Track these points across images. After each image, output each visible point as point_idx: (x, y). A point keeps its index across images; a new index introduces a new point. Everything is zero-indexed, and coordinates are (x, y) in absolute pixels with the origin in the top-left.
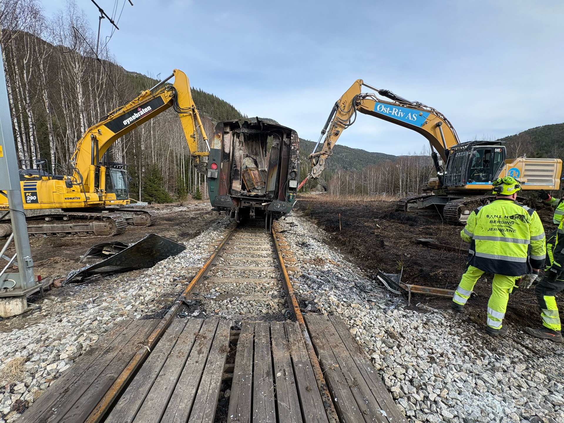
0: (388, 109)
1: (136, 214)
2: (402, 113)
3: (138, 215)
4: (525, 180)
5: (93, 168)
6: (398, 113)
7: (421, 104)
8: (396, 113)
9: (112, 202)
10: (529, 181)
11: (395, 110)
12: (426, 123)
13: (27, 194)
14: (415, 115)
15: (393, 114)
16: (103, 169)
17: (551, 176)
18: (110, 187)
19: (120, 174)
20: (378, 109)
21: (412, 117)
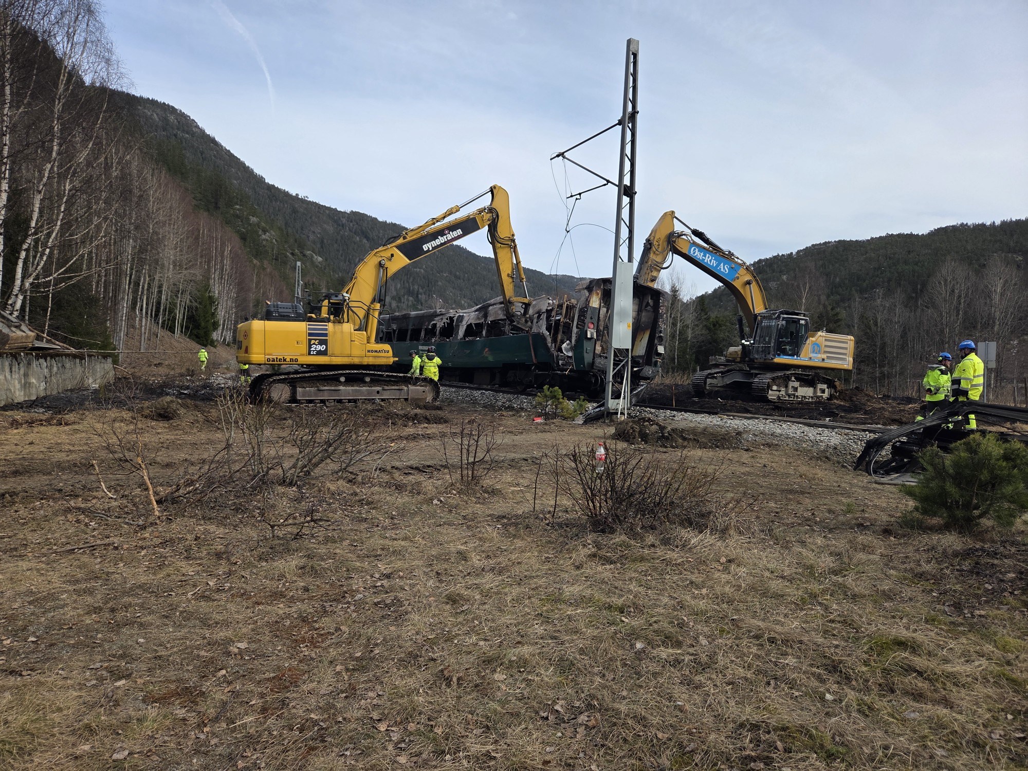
0: (702, 254)
2: (714, 262)
7: (733, 255)
8: (708, 260)
10: (827, 358)
11: (708, 257)
12: (738, 278)
13: (313, 342)
14: (727, 267)
15: (705, 261)
17: (845, 354)
20: (692, 253)
21: (724, 268)
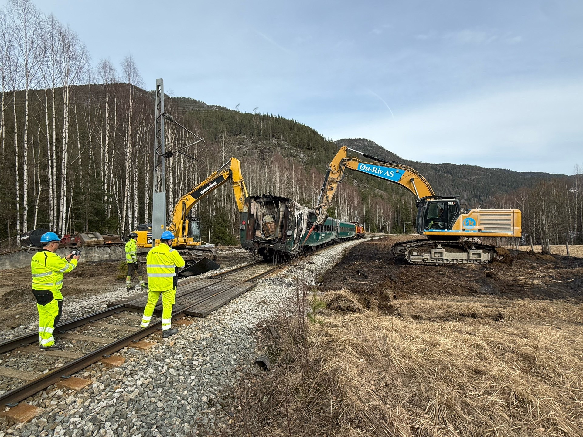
0: (369, 168)
1: (204, 252)
2: (381, 171)
3: (206, 253)
4: (481, 227)
5: (182, 221)
6: (377, 171)
8: (375, 171)
9: (191, 243)
10: (485, 228)
11: (375, 169)
13: (149, 238)
14: (392, 173)
15: (373, 172)
16: (187, 222)
17: (509, 224)
18: (190, 233)
19: (196, 224)
20: (361, 168)
21: (389, 174)
